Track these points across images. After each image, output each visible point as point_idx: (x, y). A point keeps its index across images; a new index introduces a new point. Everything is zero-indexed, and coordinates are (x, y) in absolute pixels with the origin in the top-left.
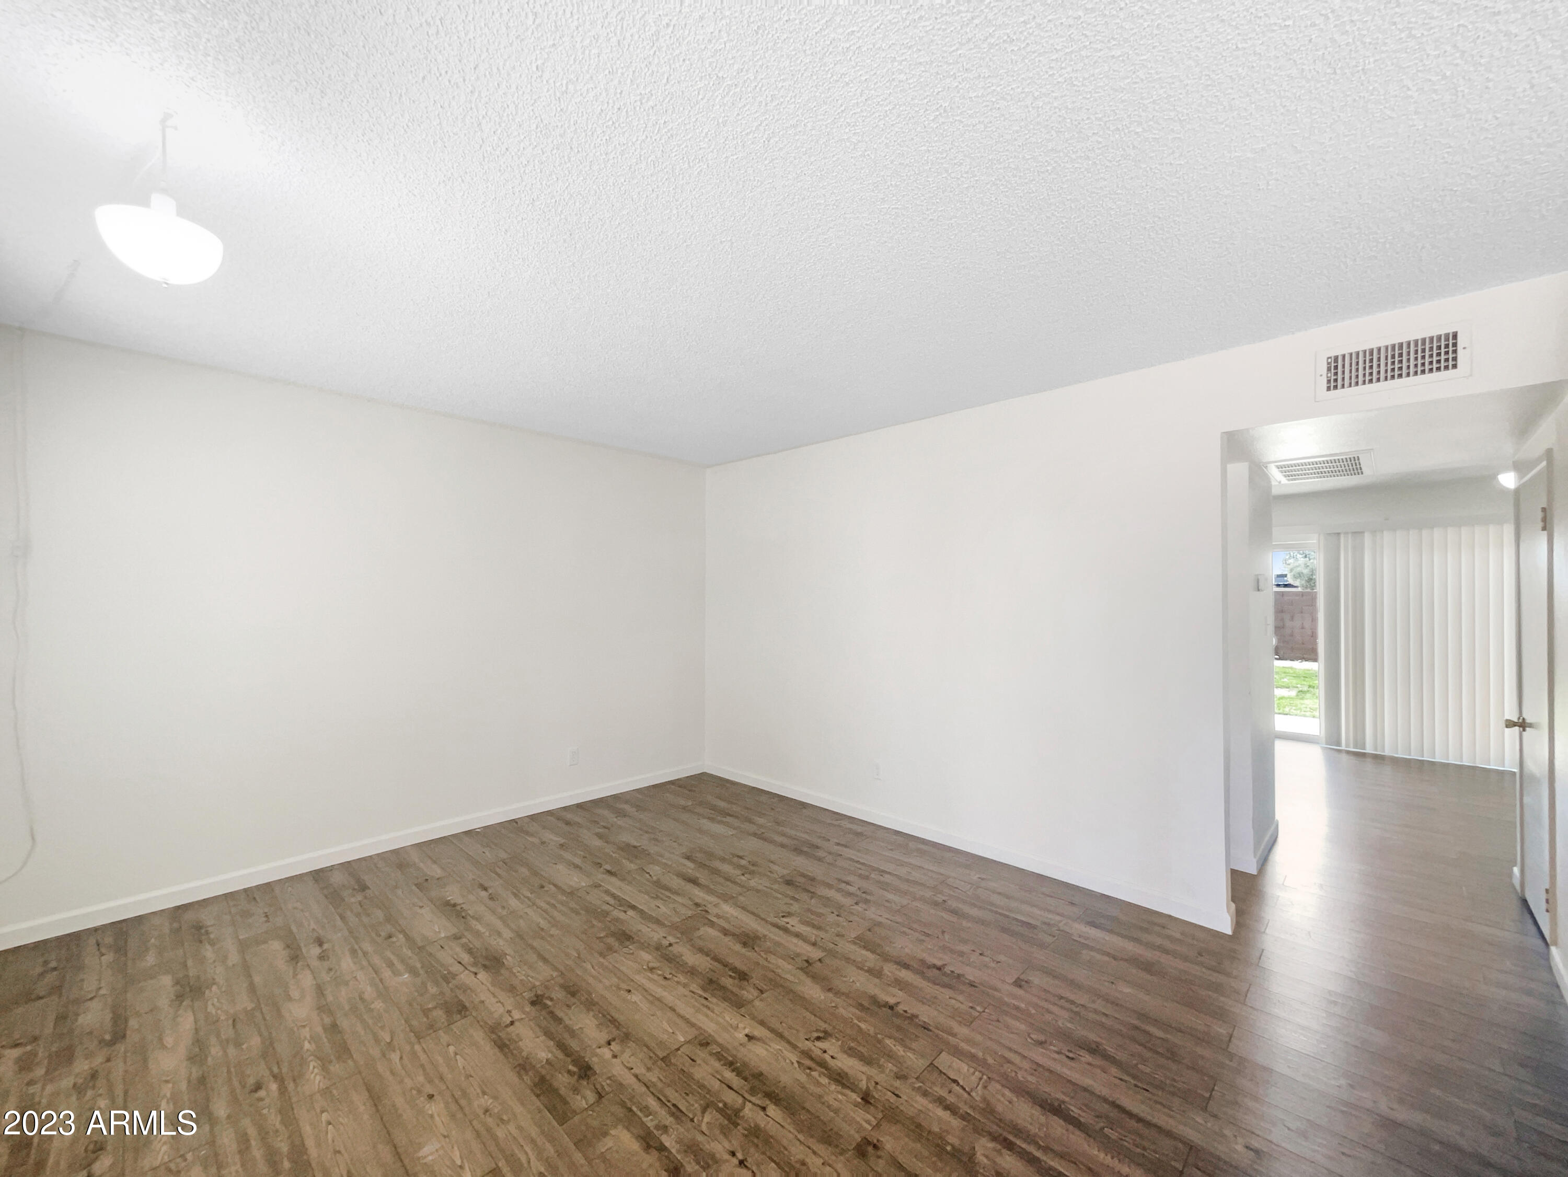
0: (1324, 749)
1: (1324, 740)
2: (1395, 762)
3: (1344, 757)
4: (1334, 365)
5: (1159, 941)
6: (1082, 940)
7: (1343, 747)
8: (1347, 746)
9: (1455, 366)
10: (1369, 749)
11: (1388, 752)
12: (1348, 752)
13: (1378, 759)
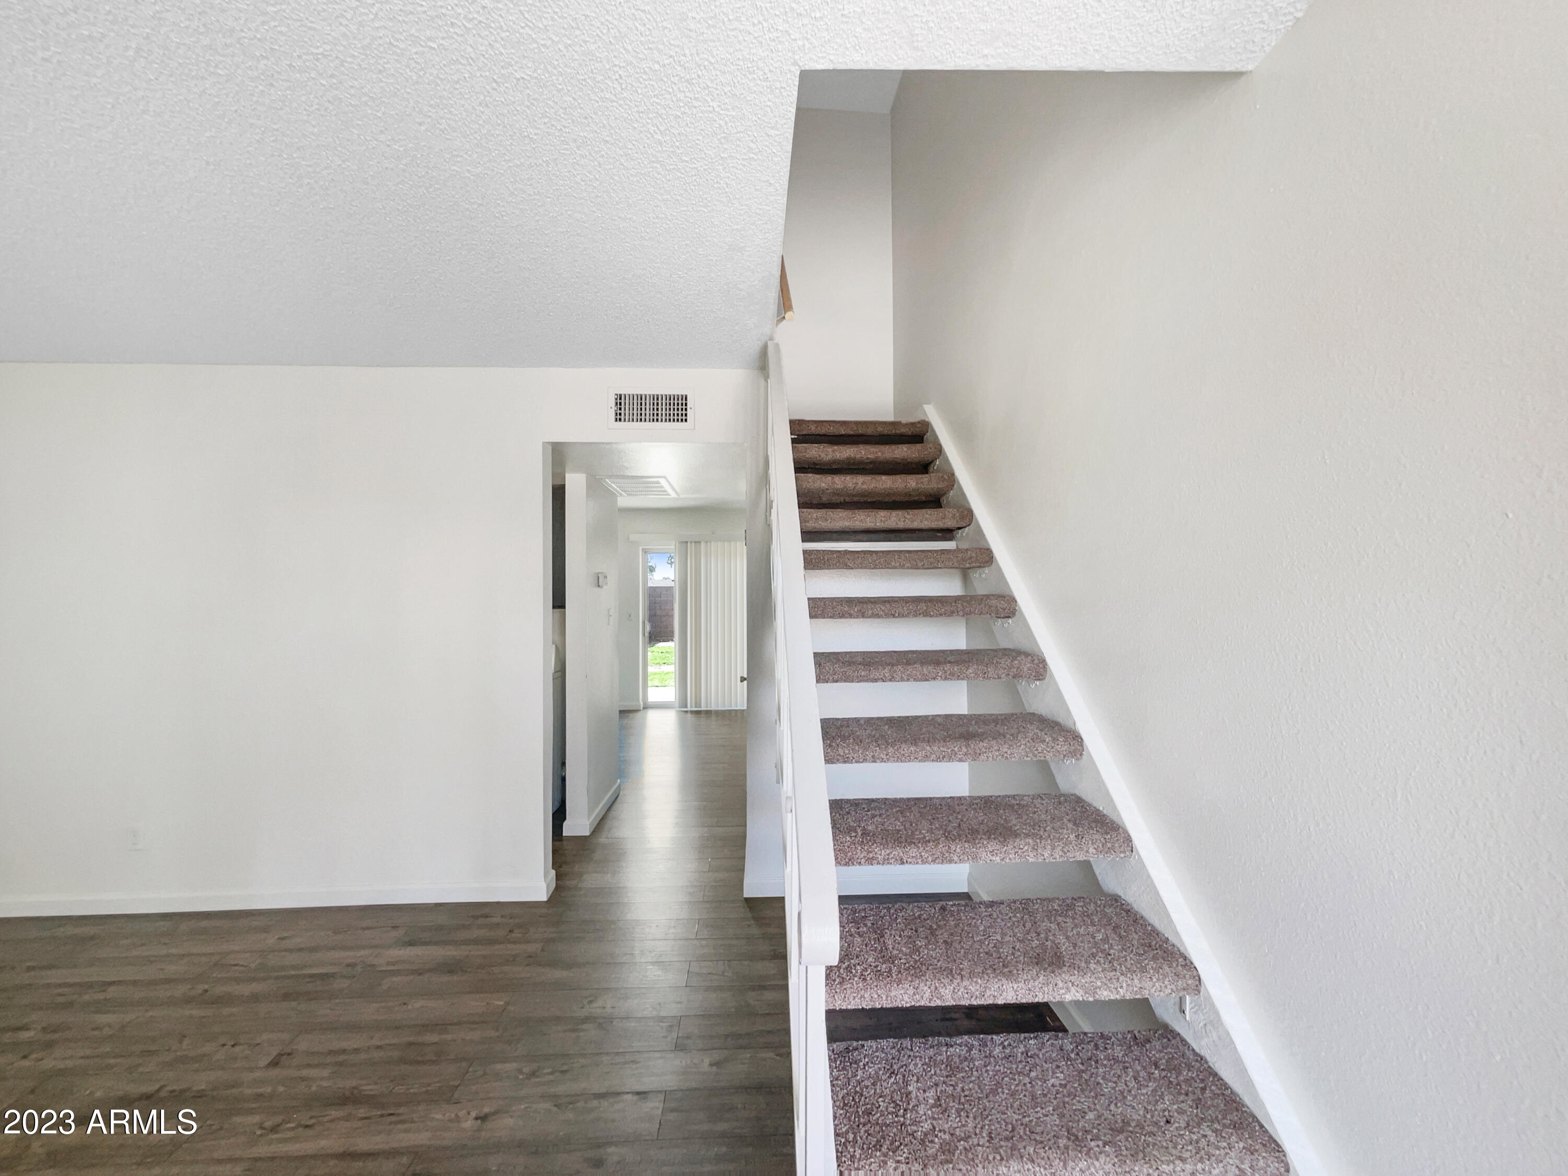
0: (677, 711)
1: (677, 705)
2: (718, 713)
3: (689, 715)
4: (620, 400)
5: (483, 933)
6: (392, 968)
7: (689, 709)
8: (691, 707)
9: (686, 420)
10: (703, 708)
11: (713, 708)
12: (692, 712)
13: (708, 713)
